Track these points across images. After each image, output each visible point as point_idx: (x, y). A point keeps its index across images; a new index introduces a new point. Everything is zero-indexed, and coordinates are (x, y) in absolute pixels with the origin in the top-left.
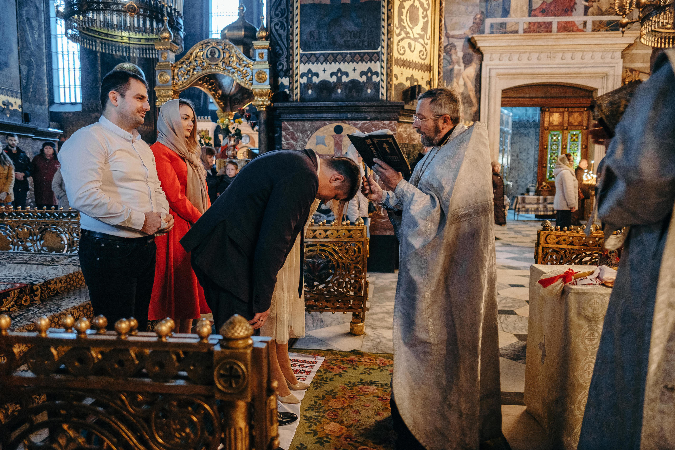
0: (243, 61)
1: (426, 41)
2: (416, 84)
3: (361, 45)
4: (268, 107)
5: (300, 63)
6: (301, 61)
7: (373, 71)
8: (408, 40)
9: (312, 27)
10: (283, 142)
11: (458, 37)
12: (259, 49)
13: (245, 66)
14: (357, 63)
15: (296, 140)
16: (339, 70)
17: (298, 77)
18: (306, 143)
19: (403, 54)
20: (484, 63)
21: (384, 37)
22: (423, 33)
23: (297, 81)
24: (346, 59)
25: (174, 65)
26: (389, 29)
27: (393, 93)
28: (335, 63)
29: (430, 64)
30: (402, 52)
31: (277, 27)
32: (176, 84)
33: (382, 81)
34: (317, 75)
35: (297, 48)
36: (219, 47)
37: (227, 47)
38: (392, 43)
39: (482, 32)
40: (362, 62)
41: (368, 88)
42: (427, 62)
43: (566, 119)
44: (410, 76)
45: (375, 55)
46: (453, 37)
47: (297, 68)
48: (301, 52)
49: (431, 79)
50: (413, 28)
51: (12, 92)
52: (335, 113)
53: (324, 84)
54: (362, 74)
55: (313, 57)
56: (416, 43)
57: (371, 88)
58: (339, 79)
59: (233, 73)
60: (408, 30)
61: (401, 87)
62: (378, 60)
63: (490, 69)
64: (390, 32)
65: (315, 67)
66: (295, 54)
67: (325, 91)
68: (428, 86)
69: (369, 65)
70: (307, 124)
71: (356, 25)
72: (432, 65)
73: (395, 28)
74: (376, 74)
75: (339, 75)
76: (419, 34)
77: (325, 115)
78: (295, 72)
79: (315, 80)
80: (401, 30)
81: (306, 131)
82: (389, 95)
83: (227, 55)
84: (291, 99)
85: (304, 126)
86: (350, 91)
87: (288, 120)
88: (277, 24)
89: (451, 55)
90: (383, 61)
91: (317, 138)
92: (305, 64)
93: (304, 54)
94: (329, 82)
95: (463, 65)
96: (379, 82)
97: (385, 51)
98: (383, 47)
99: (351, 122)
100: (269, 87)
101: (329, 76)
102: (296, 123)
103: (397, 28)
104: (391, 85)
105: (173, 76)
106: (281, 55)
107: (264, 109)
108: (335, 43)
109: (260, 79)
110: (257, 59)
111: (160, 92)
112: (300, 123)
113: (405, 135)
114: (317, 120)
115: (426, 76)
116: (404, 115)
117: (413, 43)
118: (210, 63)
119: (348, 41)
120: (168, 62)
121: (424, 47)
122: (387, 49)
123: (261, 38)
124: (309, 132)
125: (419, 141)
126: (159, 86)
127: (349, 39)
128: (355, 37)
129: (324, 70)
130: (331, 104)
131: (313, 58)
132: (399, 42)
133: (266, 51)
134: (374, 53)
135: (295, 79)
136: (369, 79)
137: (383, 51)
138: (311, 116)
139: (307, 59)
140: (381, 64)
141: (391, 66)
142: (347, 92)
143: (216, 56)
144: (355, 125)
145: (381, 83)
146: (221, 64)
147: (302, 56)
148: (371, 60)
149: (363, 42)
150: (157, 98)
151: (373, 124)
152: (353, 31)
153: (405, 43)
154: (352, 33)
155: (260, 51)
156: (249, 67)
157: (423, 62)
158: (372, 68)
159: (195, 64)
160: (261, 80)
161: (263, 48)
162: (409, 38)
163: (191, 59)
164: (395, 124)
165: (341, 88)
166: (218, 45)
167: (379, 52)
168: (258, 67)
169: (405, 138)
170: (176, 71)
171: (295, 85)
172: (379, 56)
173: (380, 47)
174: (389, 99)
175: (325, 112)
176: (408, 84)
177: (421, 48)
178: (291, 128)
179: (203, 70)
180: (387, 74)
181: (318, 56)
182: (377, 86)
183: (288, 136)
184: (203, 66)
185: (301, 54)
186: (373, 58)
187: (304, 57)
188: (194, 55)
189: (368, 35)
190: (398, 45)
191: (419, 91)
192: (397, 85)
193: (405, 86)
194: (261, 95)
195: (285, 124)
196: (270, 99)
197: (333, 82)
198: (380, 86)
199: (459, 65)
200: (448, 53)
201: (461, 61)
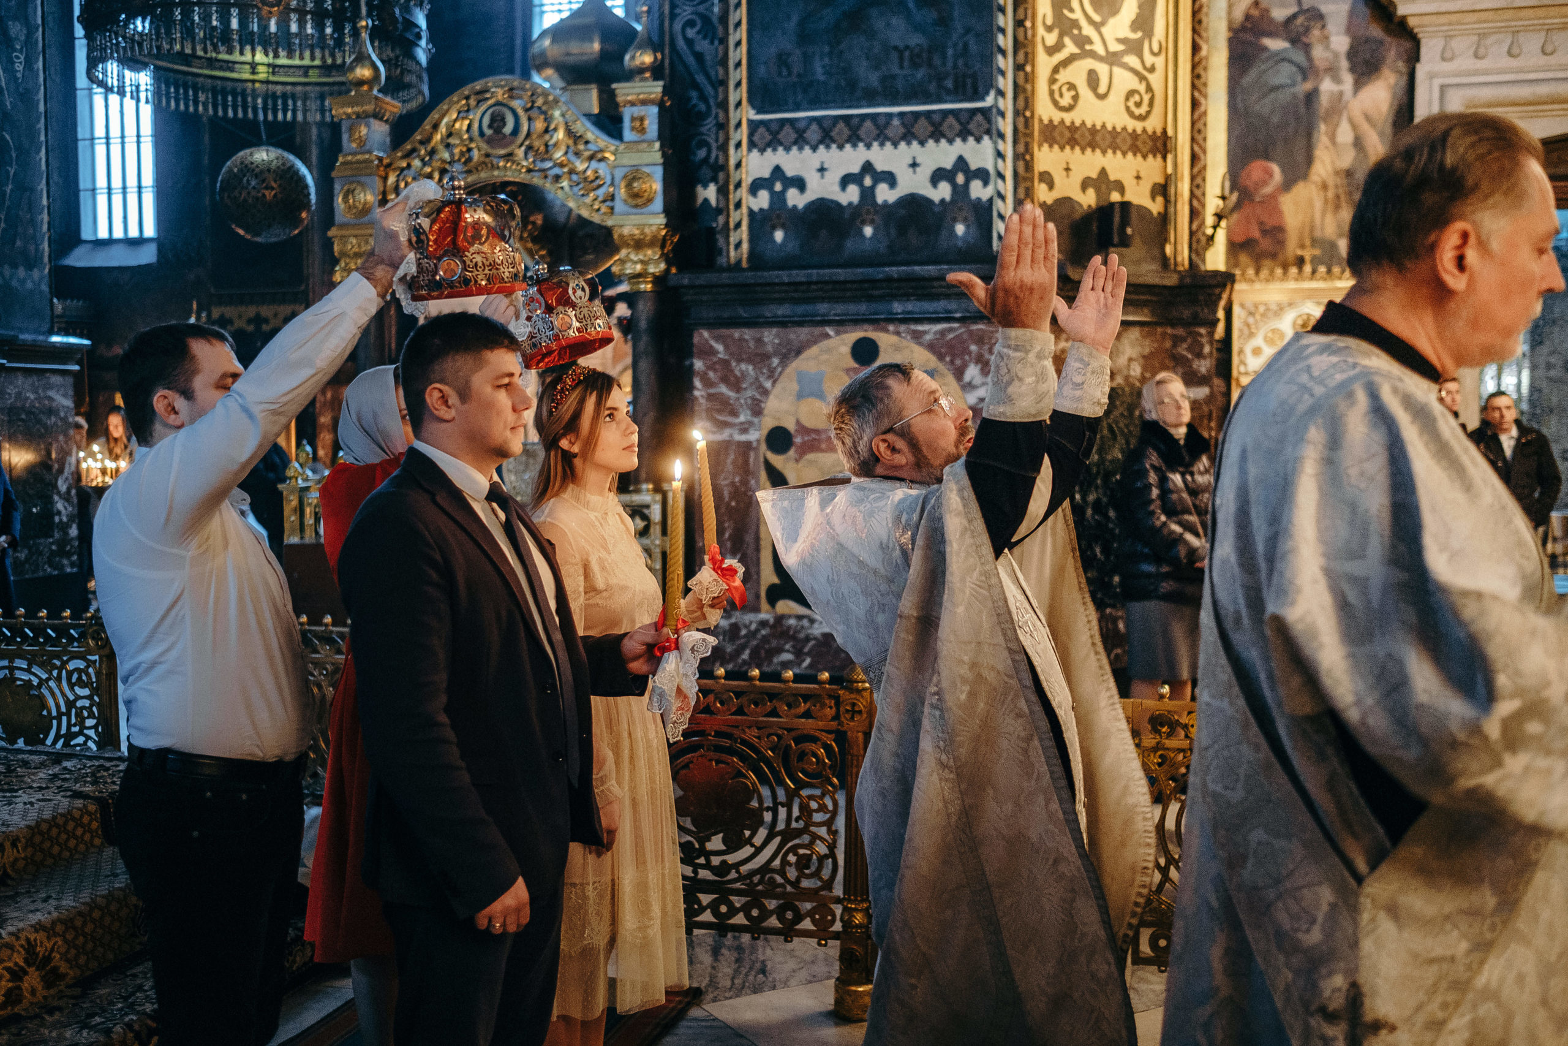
0: (587, 142)
1: (1149, 59)
2: (1115, 197)
3: (932, 87)
4: (659, 280)
5: (750, 150)
6: (752, 145)
7: (973, 166)
8: (1089, 63)
9: (784, 41)
10: (697, 393)
12: (632, 104)
13: (591, 158)
14: (922, 143)
15: (736, 385)
16: (868, 167)
17: (743, 191)
18: (766, 393)
19: (1069, 109)
20: (1421, 70)
21: (1005, 63)
22: (1139, 34)
23: (738, 205)
24: (890, 132)
25: (386, 161)
26: (1021, 37)
28: (855, 146)
29: (1165, 131)
30: (1066, 101)
31: (691, 33)
33: (1002, 197)
34: (800, 184)
35: (739, 104)
36: (517, 104)
37: (539, 102)
38: (1030, 78)
40: (937, 141)
41: (955, 220)
42: (1153, 124)
44: (1094, 175)
45: (979, 118)
47: (739, 165)
48: (753, 115)
49: (1168, 178)
50: (1103, 23)
52: (855, 299)
53: (823, 209)
54: (938, 176)
55: (787, 129)
56: (1117, 70)
57: (965, 220)
58: (868, 194)
59: (557, 178)
60: (1088, 30)
61: (1066, 209)
62: (988, 132)
63: (1443, 88)
64: (1025, 46)
65: (793, 161)
66: (733, 123)
67: (824, 233)
68: (1160, 199)
69: (959, 148)
70: (770, 337)
71: (917, 28)
72: (1170, 132)
73: (1041, 31)
74: (983, 175)
75: (868, 181)
76: (1120, 41)
77: (823, 308)
78: (734, 177)
79: (795, 199)
80: (1061, 36)
81: (766, 357)
83: (539, 125)
84: (722, 261)
85: (759, 341)
86: (902, 230)
87: (710, 325)
88: (690, 23)
89: (1307, 48)
90: (1002, 136)
91: (801, 377)
92: (762, 151)
93: (762, 122)
94: (837, 204)
95: (1348, 79)
96: (991, 200)
97: (1007, 104)
98: (1001, 93)
99: (902, 328)
100: (661, 220)
101: (837, 188)
102: (736, 334)
103: (1049, 29)
105: (384, 193)
106: (702, 116)
107: (649, 286)
108: (852, 85)
109: (636, 196)
110: (628, 135)
111: (345, 244)
112: (748, 334)
114: (801, 324)
115: (1152, 169)
117: (1102, 69)
118: (490, 151)
119: (894, 77)
120: (370, 152)
121: (1142, 78)
122: (1015, 98)
123: (641, 71)
124: (775, 361)
125: (1127, 378)
126: (342, 226)
127: (896, 70)
128: (915, 65)
129: (822, 170)
130: (841, 274)
131: (788, 134)
132: (1056, 70)
133: (655, 110)
134: (974, 111)
135: (733, 198)
136: (960, 192)
137: (1001, 103)
138: (782, 310)
139: (768, 137)
140: (995, 143)
141: (1028, 149)
142: (893, 232)
143: (508, 129)
144: (917, 336)
145: (998, 204)
146: (520, 152)
147: (754, 126)
148: (964, 134)
149: (940, 78)
150: (336, 261)
151: (971, 333)
152: (907, 47)
153: (1076, 73)
154: (907, 54)
155: (637, 111)
156: (603, 159)
157: (1138, 126)
158: (967, 156)
159: (446, 156)
160: (639, 200)
161: (644, 103)
162: (1093, 55)
163: (433, 144)
165: (872, 222)
166: (511, 97)
167: (990, 109)
168: (630, 159)
170: (392, 179)
171: (734, 216)
172: (989, 121)
173: (992, 93)
175: (823, 300)
176: (1088, 199)
177: (1133, 83)
178: (720, 347)
179: (469, 172)
180: (1016, 174)
181: (801, 125)
182: (983, 214)
183: (711, 374)
184: (470, 159)
185: (750, 122)
186: (972, 126)
187: (762, 130)
188: (443, 129)
189: (956, 57)
190: (1052, 81)
191: (1125, 222)
192: (1052, 205)
193: (1081, 205)
194: (639, 245)
195: (703, 336)
196: (665, 257)
197: (850, 204)
198: (995, 214)
199: (1337, 80)
200: (1298, 40)
201: (1344, 64)
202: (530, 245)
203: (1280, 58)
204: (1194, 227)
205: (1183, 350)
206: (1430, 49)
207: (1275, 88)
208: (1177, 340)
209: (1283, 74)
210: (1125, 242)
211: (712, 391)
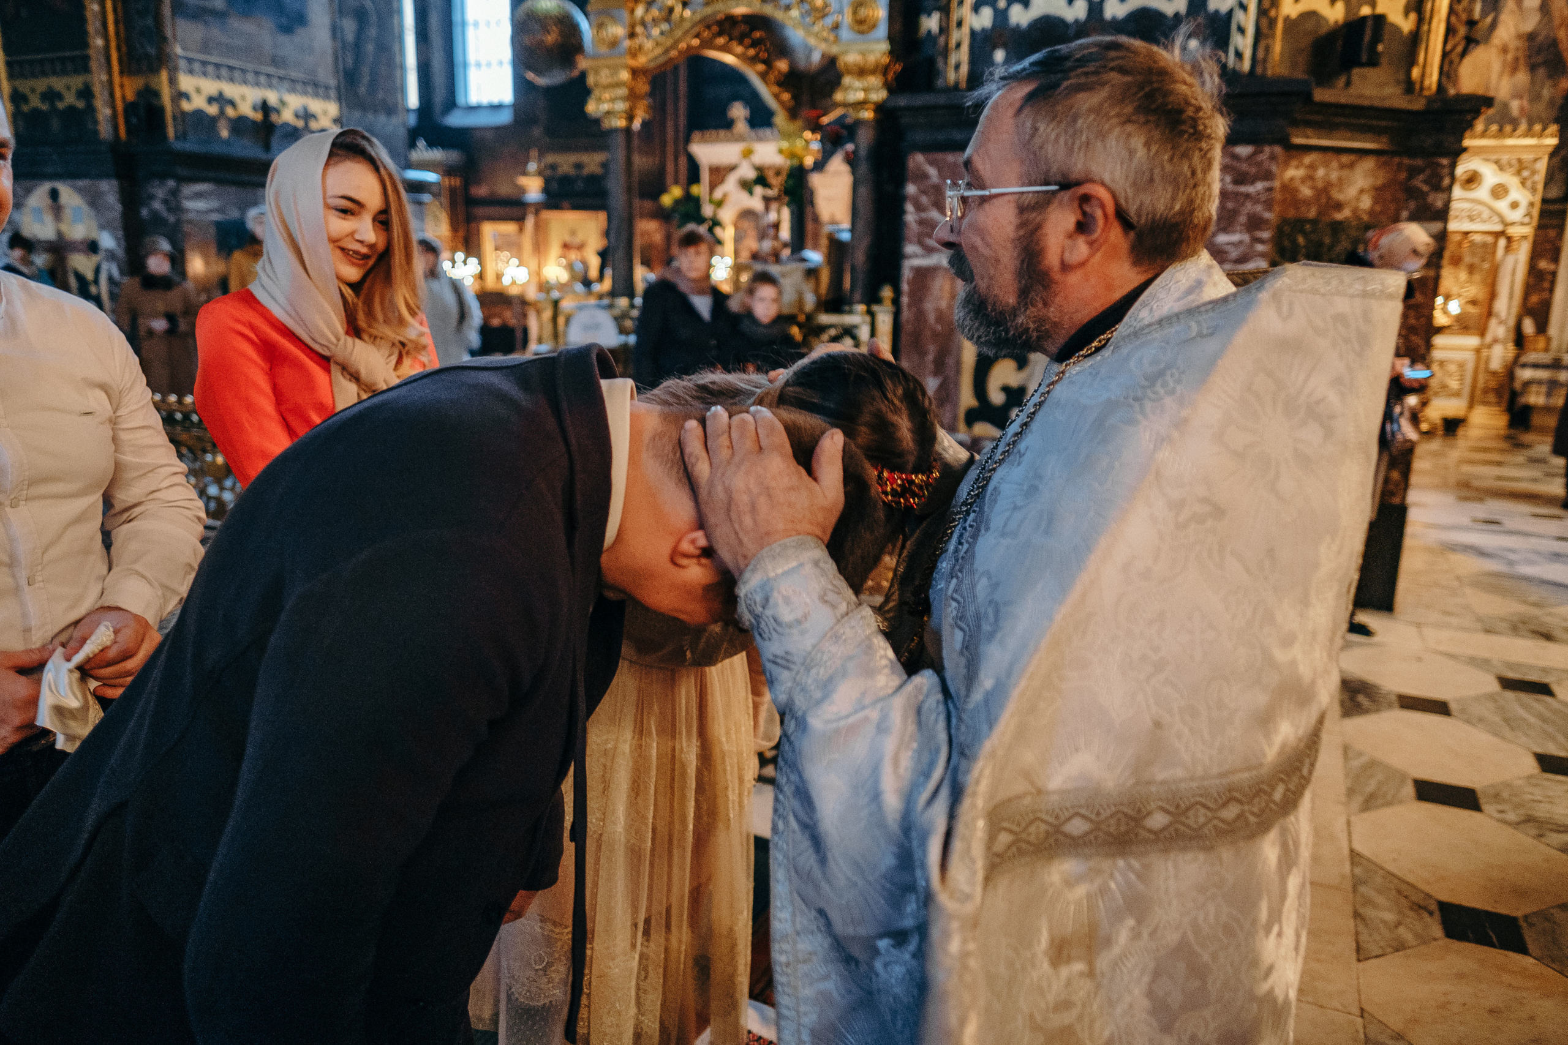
2: (1367, 10)
4: (880, 108)
10: (908, 217)
17: (965, 10)
23: (960, 24)
27: (1277, 47)
32: (640, 48)
33: (1244, 7)
51: (316, 85)
53: (1047, 27)
57: (1200, 36)
58: (1095, 9)
59: (788, 8)
61: (1309, 25)
68: (1413, 16)
79: (1019, 16)
82: (1261, 54)
84: (940, 83)
87: (927, 148)
94: (1062, 20)
96: (1230, 13)
100: (885, 46)
101: (1063, 3)
104: (1272, 23)
107: (870, 115)
109: (860, 22)
111: (598, 74)
113: (1306, 192)
116: (1308, 124)
125: (1355, 211)
126: (594, 57)
135: (954, 17)
136: (1197, 5)
145: (1239, 16)
150: (591, 92)
160: (863, 25)
164: (1273, 157)
169: (1307, 202)
170: (639, 12)
171: (955, 36)
174: (1259, 70)
176: (1336, 14)
178: (932, 171)
182: (1220, 27)
183: (923, 198)
191: (1377, 38)
192: (1295, 20)
193: (1325, 20)
194: (862, 72)
195: (918, 160)
196: (887, 85)
197: (1077, 21)
198: (1234, 27)
202: (776, 89)
204: (1449, 47)
205: (1419, 182)
208: (1413, 172)
210: (1373, 61)
211: (923, 215)
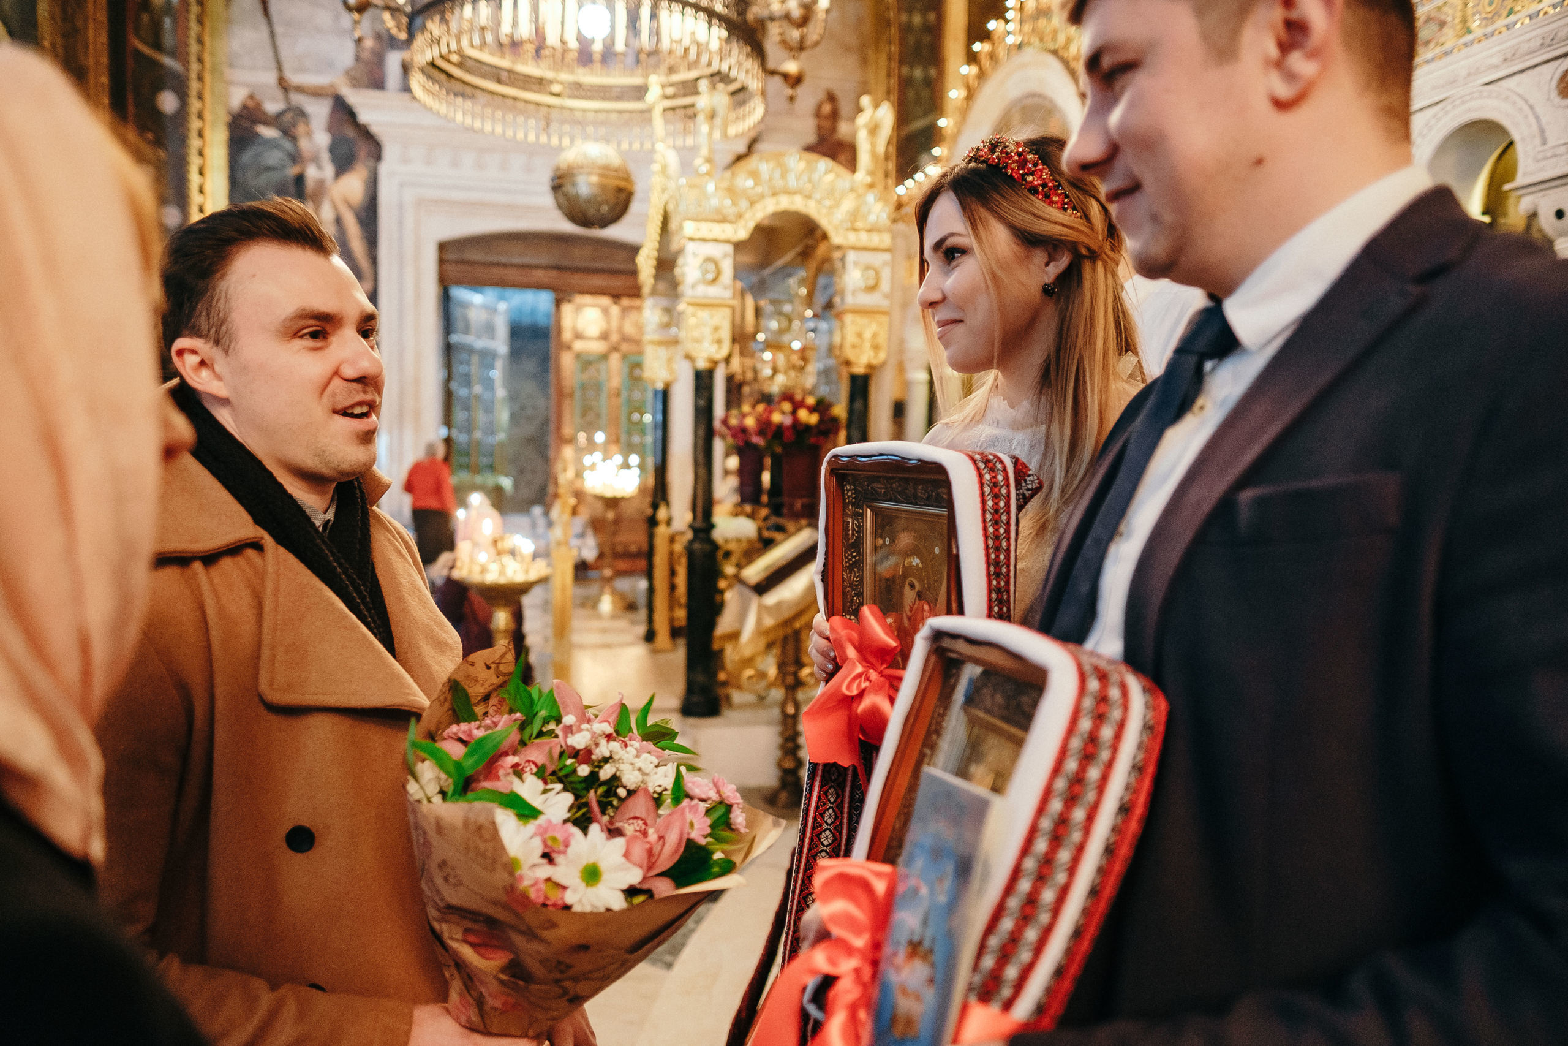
11: (316, 93)
20: (384, 169)
39: (377, 83)
43: (615, 323)
46: (300, 89)
63: (402, 185)
89: (294, 139)
95: (329, 170)
199: (320, 167)
200: (288, 133)
201: (325, 157)
203: (271, 144)
206: (390, 152)
207: (269, 169)
209: (274, 157)
